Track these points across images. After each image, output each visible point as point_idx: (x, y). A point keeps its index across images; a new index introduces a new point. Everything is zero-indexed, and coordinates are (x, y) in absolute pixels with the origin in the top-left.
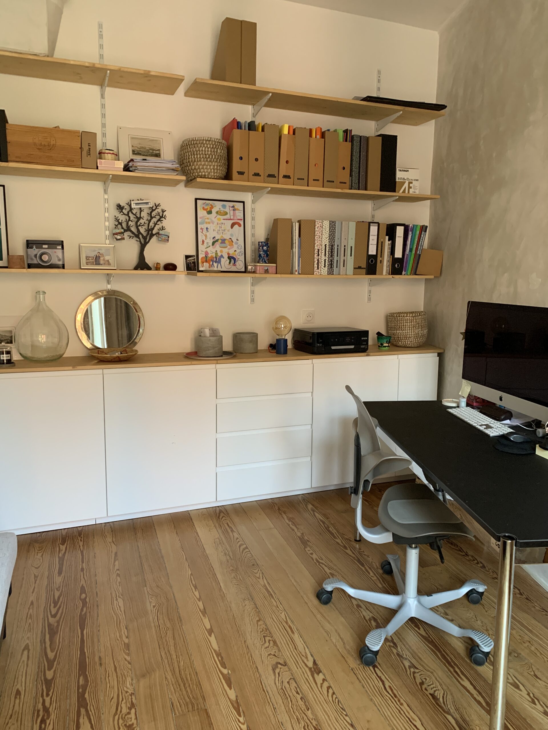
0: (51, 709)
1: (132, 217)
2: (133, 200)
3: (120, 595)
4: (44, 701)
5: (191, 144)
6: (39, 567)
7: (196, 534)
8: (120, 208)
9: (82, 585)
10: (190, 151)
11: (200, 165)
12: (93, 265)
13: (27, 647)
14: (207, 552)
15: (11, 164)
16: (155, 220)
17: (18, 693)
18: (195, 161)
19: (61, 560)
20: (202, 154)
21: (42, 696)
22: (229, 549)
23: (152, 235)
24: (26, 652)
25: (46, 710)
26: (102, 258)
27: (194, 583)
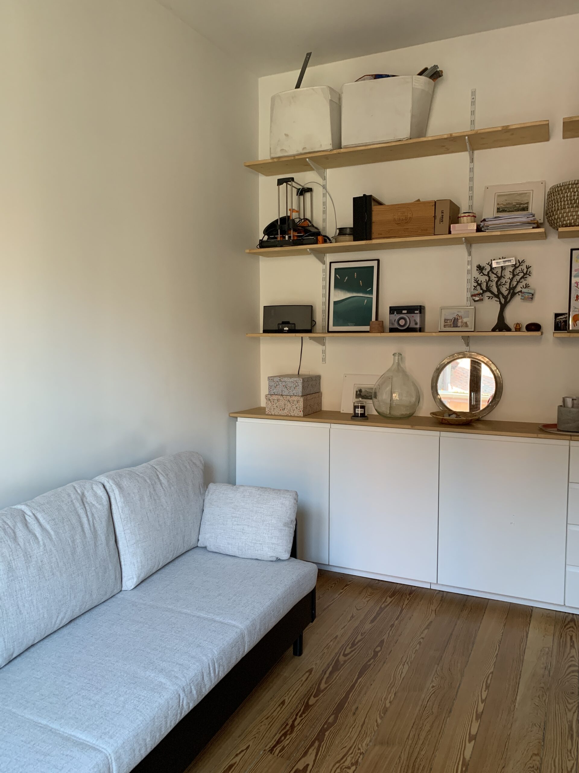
0: (296, 729)
1: (493, 277)
2: (494, 260)
3: (409, 663)
4: (296, 719)
6: (360, 609)
7: (525, 634)
8: (480, 268)
9: (384, 639)
10: (554, 199)
11: (564, 213)
12: (451, 327)
13: (310, 671)
14: (525, 658)
16: (518, 278)
17: (283, 703)
18: (558, 209)
19: (381, 609)
20: (567, 200)
21: (297, 715)
22: (554, 663)
23: (513, 295)
24: (307, 674)
25: (293, 727)
26: (460, 321)
27: (489, 682)
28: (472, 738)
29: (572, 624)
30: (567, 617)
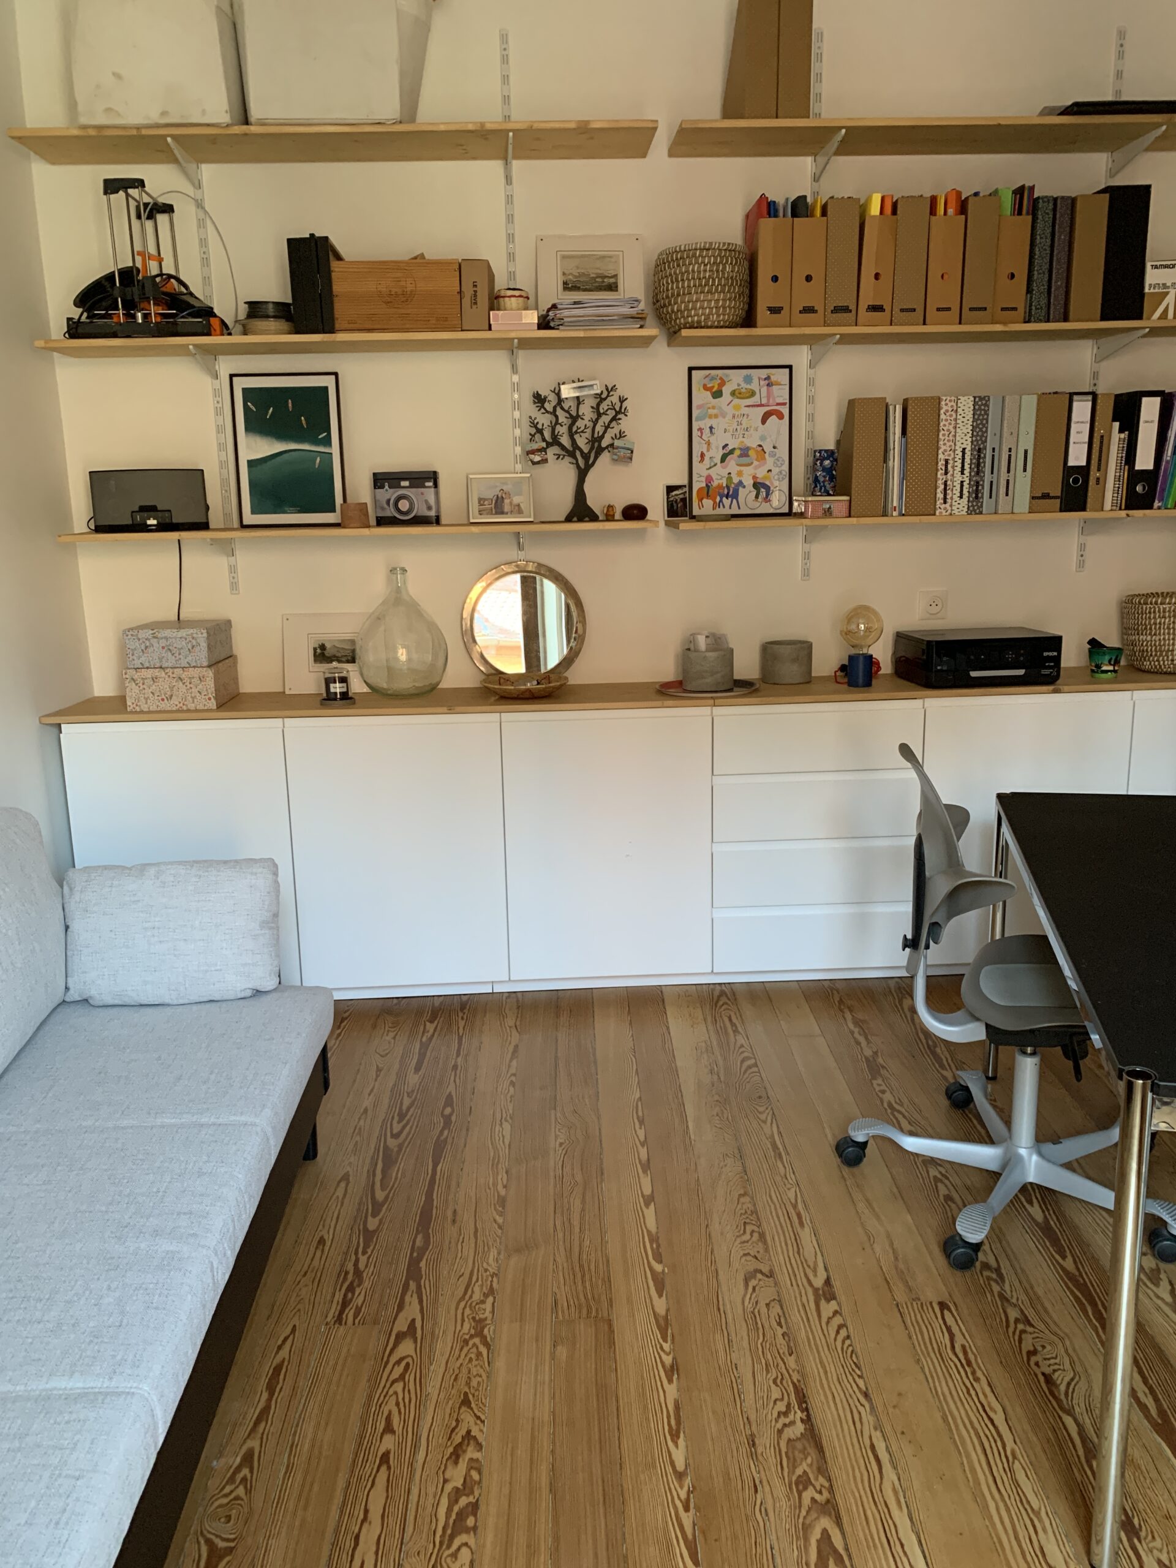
0: (365, 1275)
1: (562, 416)
2: (564, 383)
3: (508, 1118)
4: (357, 1261)
5: (672, 260)
6: (387, 1054)
7: (665, 1029)
8: (539, 400)
9: (450, 1093)
10: (670, 275)
11: (689, 302)
12: (492, 514)
13: (346, 1178)
14: (679, 1064)
15: (340, 337)
16: (605, 419)
17: (322, 1241)
18: (679, 295)
19: (424, 1047)
20: (693, 278)
21: (356, 1253)
22: (721, 1062)
23: (600, 451)
24: (343, 1184)
25: (358, 1273)
26: (507, 501)
27: (640, 1114)
28: (649, 1200)
29: (724, 999)
30: (713, 990)
